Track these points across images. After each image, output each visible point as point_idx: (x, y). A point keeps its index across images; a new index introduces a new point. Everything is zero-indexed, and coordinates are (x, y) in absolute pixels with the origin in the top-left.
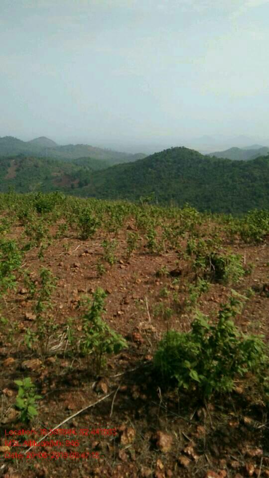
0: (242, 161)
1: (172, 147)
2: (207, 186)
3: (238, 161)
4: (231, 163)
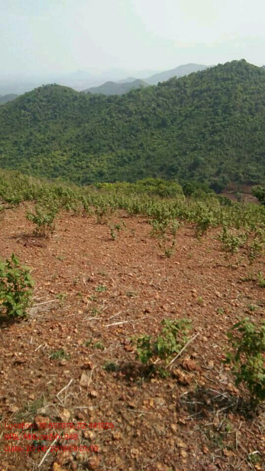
0: (116, 96)
1: (43, 85)
2: (86, 125)
3: (113, 96)
4: (106, 98)
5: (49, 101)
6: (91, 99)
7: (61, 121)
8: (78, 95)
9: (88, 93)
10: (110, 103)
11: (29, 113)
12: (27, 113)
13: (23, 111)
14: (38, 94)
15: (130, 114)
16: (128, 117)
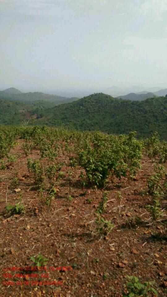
0: (138, 101)
1: (95, 93)
4: (131, 102)
5: (97, 102)
6: (121, 102)
7: (102, 114)
8: (114, 100)
9: (121, 99)
10: (133, 106)
11: (85, 108)
12: (84, 108)
13: (81, 107)
14: (91, 98)
15: (146, 112)
16: (144, 114)
